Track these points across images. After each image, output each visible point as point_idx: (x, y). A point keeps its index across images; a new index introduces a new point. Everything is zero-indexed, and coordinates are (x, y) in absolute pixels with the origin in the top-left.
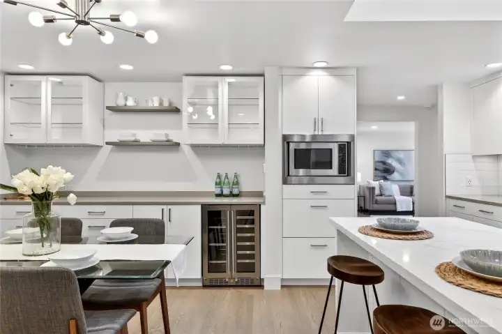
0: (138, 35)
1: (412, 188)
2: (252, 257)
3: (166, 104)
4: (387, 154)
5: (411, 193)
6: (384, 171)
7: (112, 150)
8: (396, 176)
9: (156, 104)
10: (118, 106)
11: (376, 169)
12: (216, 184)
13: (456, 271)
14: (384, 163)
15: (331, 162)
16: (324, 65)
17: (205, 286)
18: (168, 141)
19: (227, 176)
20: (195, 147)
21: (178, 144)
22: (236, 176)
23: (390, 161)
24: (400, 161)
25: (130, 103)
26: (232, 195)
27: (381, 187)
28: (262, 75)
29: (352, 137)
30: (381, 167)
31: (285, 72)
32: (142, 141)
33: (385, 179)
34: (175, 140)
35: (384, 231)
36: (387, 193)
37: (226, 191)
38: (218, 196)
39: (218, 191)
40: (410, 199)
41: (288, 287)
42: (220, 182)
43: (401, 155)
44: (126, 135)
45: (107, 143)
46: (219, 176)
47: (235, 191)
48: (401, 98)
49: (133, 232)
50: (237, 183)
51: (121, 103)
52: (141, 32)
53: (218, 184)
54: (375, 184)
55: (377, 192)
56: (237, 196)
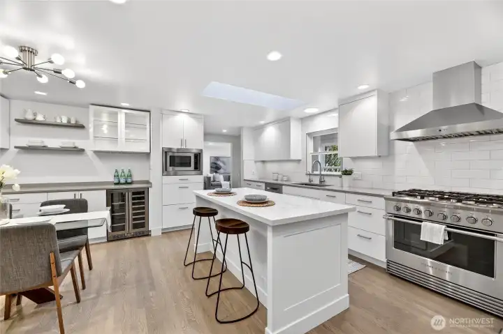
0: (70, 82)
1: (229, 176)
2: (143, 219)
3: (73, 122)
4: (217, 158)
5: (229, 180)
6: (215, 168)
7: (18, 152)
8: (221, 171)
9: (65, 121)
10: (26, 119)
11: (211, 167)
12: (115, 176)
13: (244, 202)
14: (216, 164)
15: (190, 163)
16: (187, 111)
17: (109, 241)
18: (75, 147)
19: (123, 172)
20: (96, 152)
21: (83, 150)
22: (130, 171)
23: (219, 163)
24: (224, 163)
25: (40, 118)
26: (126, 183)
27: (214, 177)
28: (149, 111)
29: (201, 150)
30: (215, 166)
31: (164, 112)
32: (49, 146)
33: (216, 172)
34: (80, 147)
35: (218, 193)
36: (217, 180)
37: (122, 181)
38: (116, 184)
39: (116, 181)
40: (228, 183)
41: (166, 233)
42: (118, 176)
43: (225, 160)
44: (36, 141)
45: (16, 147)
46: (116, 171)
47: (129, 181)
48: (225, 131)
49: (65, 208)
50: (131, 176)
51: (30, 117)
52: (73, 81)
53: (116, 176)
54: (211, 175)
55: (212, 179)
56: (130, 183)
